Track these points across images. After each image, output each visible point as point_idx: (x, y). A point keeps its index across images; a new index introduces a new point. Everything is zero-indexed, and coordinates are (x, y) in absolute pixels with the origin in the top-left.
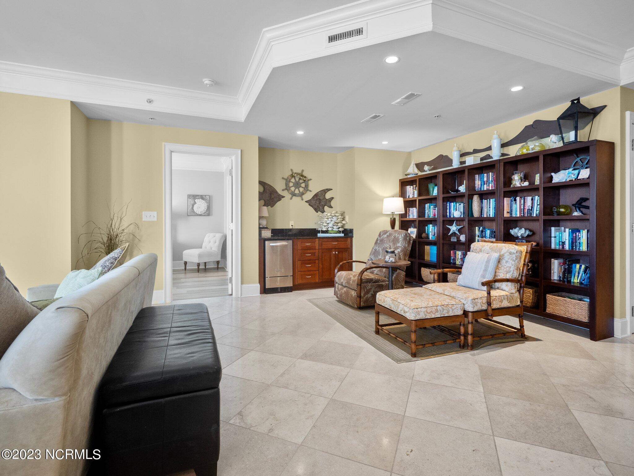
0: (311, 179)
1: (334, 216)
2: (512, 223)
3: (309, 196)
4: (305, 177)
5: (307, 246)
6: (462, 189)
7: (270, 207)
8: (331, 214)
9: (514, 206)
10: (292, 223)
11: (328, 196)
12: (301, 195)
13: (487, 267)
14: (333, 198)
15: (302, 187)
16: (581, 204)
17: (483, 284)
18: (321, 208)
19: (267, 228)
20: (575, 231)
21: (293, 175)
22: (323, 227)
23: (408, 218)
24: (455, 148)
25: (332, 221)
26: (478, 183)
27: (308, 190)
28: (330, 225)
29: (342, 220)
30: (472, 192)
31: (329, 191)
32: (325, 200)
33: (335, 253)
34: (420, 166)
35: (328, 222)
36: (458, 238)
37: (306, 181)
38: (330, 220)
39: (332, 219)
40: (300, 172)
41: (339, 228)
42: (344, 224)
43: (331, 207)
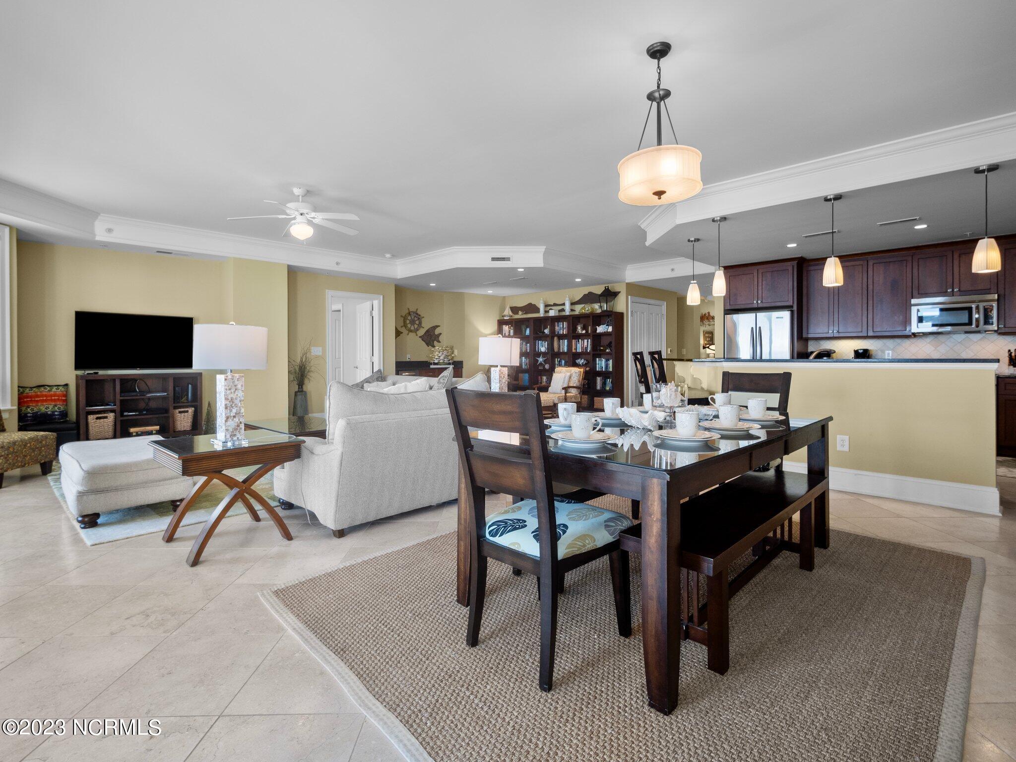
0: (424, 317)
1: (444, 350)
2: (577, 355)
3: (422, 332)
4: (420, 315)
6: (547, 331)
8: (442, 347)
9: (578, 345)
10: (408, 356)
11: (437, 332)
12: (416, 331)
13: (564, 380)
14: (441, 334)
15: (417, 324)
16: (609, 345)
17: (563, 389)
18: (432, 342)
20: (607, 360)
21: (410, 313)
22: (435, 359)
24: (542, 301)
25: (443, 354)
26: (557, 328)
27: (421, 327)
28: (442, 358)
29: (451, 353)
30: (553, 333)
31: (437, 327)
32: (434, 335)
34: (515, 310)
35: (439, 355)
36: (544, 367)
37: (419, 317)
38: (441, 353)
40: (415, 310)
41: (449, 360)
42: (453, 357)
43: (440, 342)
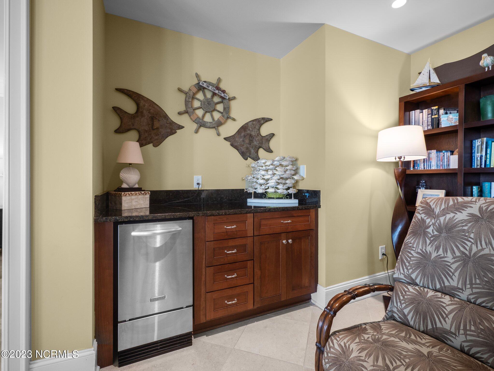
0: (234, 98)
1: (278, 166)
3: (230, 129)
4: (224, 92)
5: (227, 232)
7: (151, 146)
8: (273, 161)
10: (197, 178)
11: (265, 130)
12: (216, 125)
14: (273, 135)
15: (219, 111)
18: (252, 151)
19: (139, 189)
21: (201, 84)
22: (258, 186)
23: (412, 169)
25: (274, 174)
27: (228, 118)
28: (272, 183)
29: (293, 172)
31: (267, 121)
32: (259, 138)
33: (288, 242)
35: (266, 177)
37: (226, 99)
38: (270, 172)
39: (275, 172)
40: (214, 81)
41: (288, 188)
42: (297, 182)
43: (270, 151)
